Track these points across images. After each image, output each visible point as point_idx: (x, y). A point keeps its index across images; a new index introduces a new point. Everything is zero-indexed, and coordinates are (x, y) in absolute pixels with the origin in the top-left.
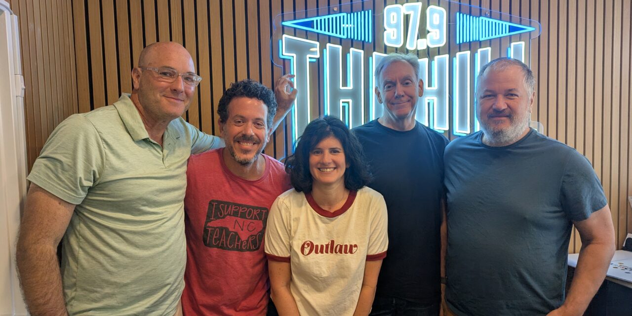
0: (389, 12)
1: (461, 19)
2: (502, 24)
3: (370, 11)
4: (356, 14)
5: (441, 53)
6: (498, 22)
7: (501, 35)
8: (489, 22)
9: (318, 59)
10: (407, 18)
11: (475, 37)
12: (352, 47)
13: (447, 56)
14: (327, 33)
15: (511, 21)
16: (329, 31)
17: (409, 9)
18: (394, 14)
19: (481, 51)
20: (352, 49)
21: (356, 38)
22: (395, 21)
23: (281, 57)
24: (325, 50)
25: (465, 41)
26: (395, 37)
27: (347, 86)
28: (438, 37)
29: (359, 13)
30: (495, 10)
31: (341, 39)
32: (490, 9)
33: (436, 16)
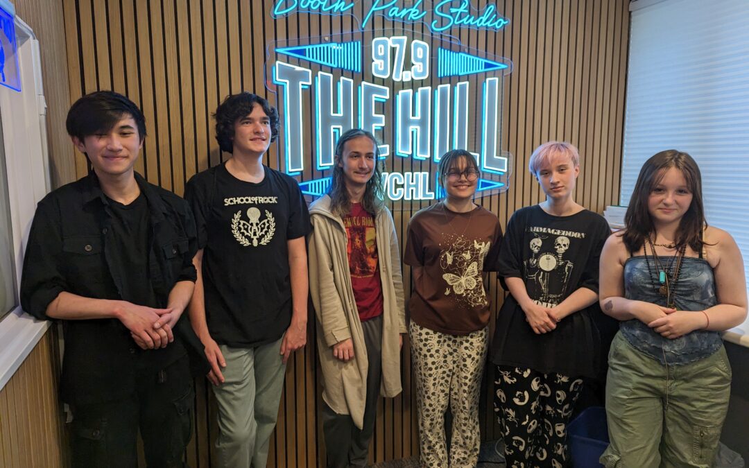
0: (377, 43)
1: (443, 54)
3: (359, 43)
4: (346, 45)
6: (475, 58)
7: (478, 71)
9: (310, 86)
10: (393, 50)
11: (454, 72)
12: (342, 75)
13: (429, 88)
14: (318, 61)
15: (486, 58)
17: (395, 42)
18: (381, 46)
21: (346, 68)
22: (382, 54)
23: (276, 82)
24: (316, 78)
26: (382, 69)
28: (421, 71)
29: (349, 44)
30: (473, 47)
31: (332, 68)
32: (469, 45)
33: (420, 50)
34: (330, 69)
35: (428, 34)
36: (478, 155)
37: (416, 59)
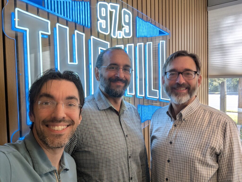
0: (101, 6)
2: (156, 29)
3: (88, 3)
4: (78, 3)
5: (129, 42)
6: (155, 27)
8: (151, 26)
9: (49, 36)
10: (111, 13)
12: (76, 29)
13: (133, 45)
14: (56, 13)
16: (58, 13)
17: (112, 7)
18: (103, 9)
19: (148, 44)
20: (76, 31)
21: (79, 23)
22: (104, 15)
23: (15, 29)
24: (55, 29)
25: (141, 36)
26: (105, 27)
27: (73, 62)
28: (128, 32)
29: (81, 3)
30: (153, 19)
31: (67, 21)
32: (151, 18)
33: (127, 16)
34: (66, 22)
35: (130, 6)
36: (158, 91)
37: (125, 23)
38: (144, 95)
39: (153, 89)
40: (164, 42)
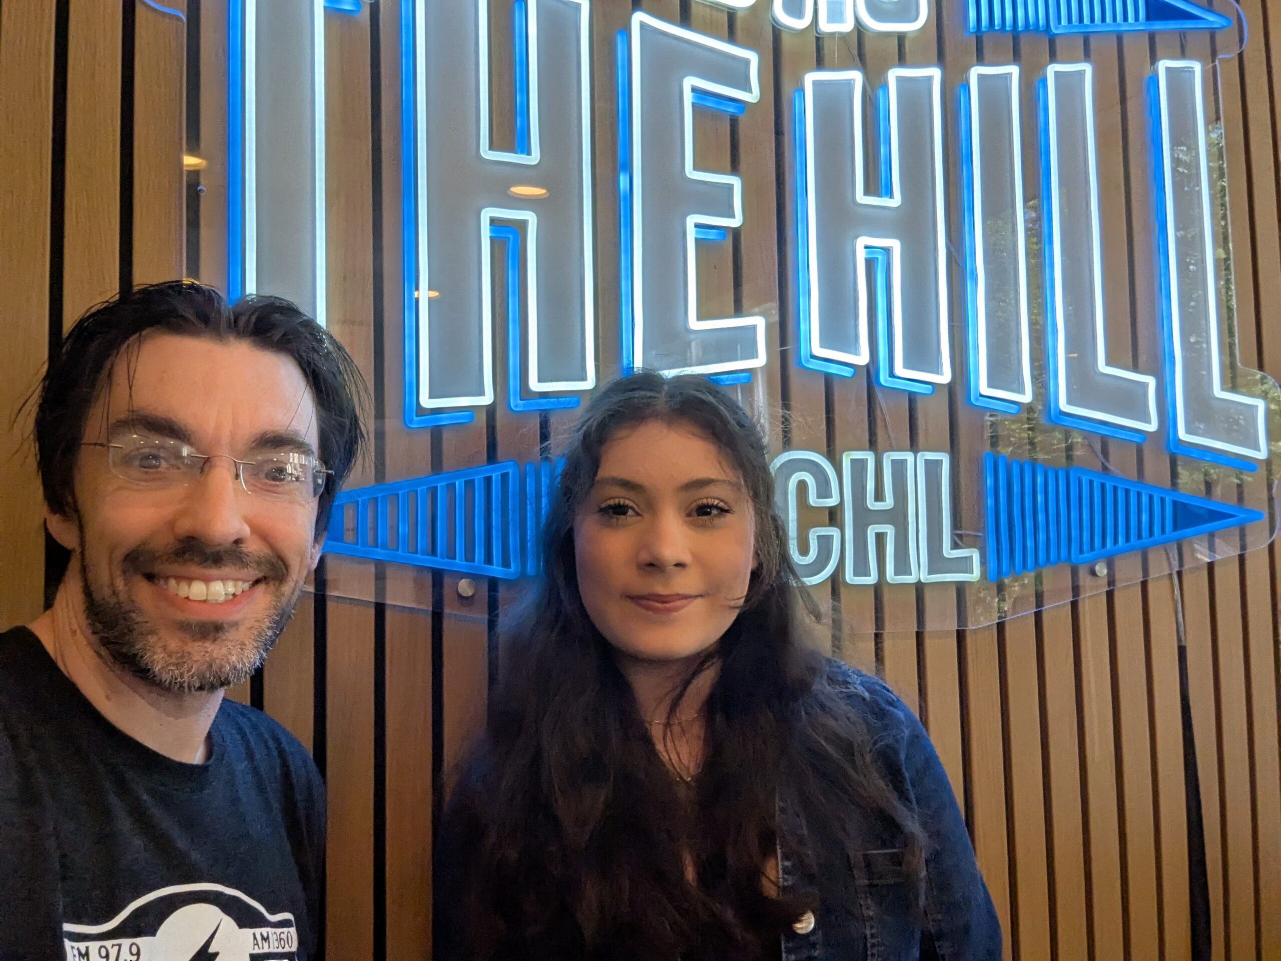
5: (908, 59)
7: (1121, 25)
9: (374, 6)
11: (1029, 15)
13: (934, 74)
19: (1057, 74)
25: (997, 22)
27: (510, 149)
36: (1151, 381)
38: (1026, 397)
39: (1109, 363)
40: (1191, 71)
